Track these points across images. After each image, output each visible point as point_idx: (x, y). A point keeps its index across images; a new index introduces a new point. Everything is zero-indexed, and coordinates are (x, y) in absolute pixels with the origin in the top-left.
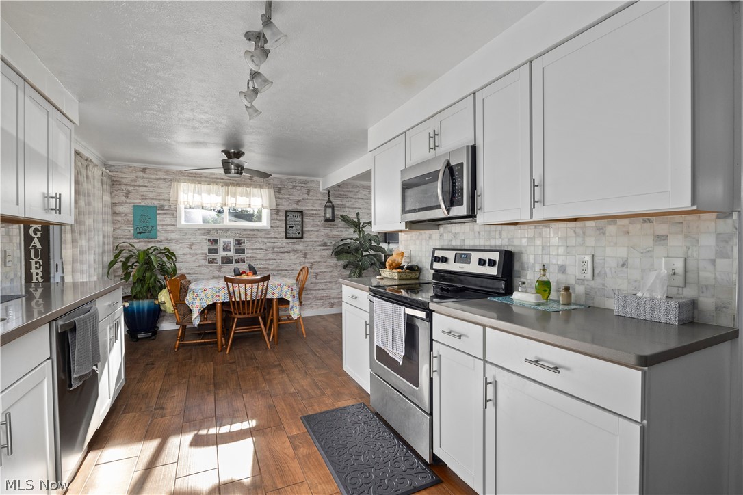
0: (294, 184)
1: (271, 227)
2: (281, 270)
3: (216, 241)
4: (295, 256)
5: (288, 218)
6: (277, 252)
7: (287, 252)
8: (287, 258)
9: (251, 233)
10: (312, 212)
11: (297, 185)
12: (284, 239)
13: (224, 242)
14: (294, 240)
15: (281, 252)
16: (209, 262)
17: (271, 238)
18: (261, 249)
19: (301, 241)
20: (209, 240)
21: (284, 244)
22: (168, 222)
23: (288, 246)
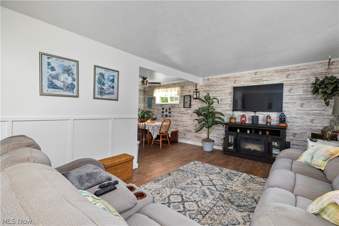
1: (180, 103)
3: (163, 109)
4: (188, 116)
5: (185, 99)
6: (181, 114)
7: (185, 114)
8: (185, 116)
9: (173, 105)
11: (190, 83)
12: (183, 108)
13: (166, 109)
14: (187, 109)
15: (183, 114)
16: (162, 116)
17: (179, 107)
18: (176, 112)
19: (190, 109)
21: (184, 110)
22: (154, 102)
23: (185, 111)
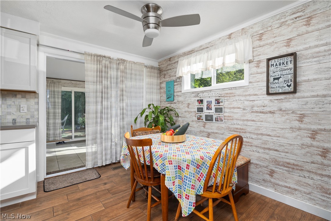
0: (283, 20)
1: (250, 82)
2: (262, 134)
3: (201, 101)
4: (283, 119)
5: (271, 69)
6: (257, 112)
7: (270, 112)
9: (229, 91)
10: (317, 50)
11: (287, 19)
12: (266, 96)
13: (207, 102)
14: (282, 97)
15: (263, 113)
16: (198, 119)
17: (250, 95)
18: (239, 108)
20: (198, 100)
21: (266, 102)
22: (179, 90)
23: (271, 104)
